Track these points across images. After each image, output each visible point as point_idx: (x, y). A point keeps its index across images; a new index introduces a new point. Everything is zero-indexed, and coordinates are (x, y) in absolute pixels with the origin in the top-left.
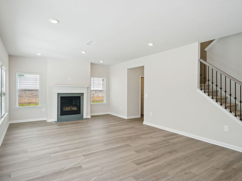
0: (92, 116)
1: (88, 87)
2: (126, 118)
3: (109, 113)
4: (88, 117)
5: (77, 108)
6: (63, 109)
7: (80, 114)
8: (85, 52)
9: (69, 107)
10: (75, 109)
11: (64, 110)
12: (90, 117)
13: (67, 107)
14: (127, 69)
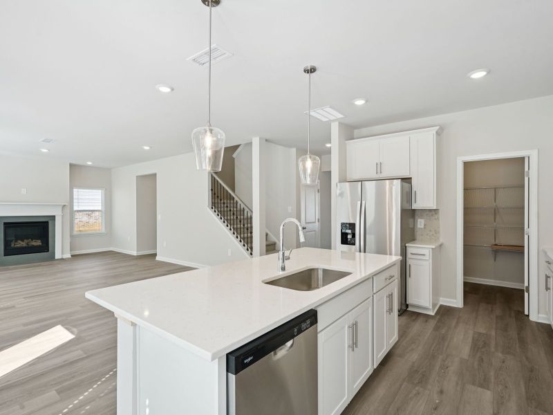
0: (72, 256)
1: (65, 205)
2: (134, 253)
3: (111, 249)
4: (64, 257)
5: (42, 242)
6: (10, 245)
7: (48, 251)
8: (46, 151)
9: (25, 240)
10: (38, 243)
11: (13, 245)
12: (69, 256)
13: (19, 241)
14: (135, 178)
